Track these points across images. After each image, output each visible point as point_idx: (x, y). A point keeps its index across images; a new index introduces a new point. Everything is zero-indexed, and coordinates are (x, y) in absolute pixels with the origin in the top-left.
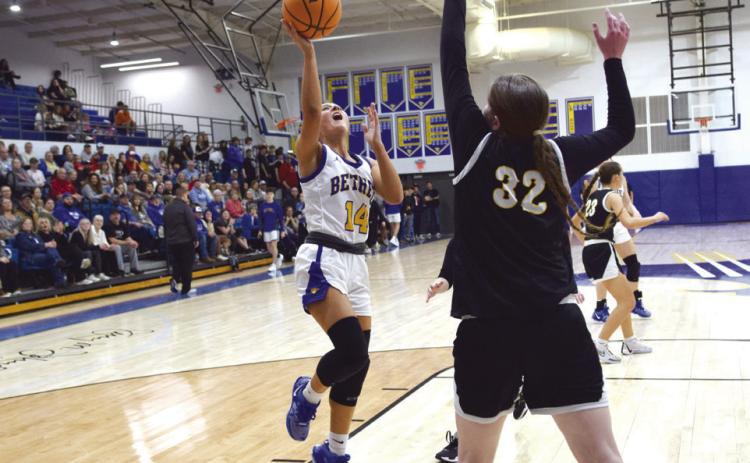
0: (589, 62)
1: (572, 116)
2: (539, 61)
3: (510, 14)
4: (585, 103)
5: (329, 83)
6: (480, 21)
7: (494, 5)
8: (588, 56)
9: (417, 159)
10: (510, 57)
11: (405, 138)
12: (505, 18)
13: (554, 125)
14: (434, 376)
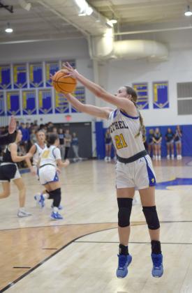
0: (165, 61)
1: (156, 91)
2: (138, 60)
3: (122, 31)
4: (164, 84)
5: (15, 69)
6: (105, 35)
7: (112, 26)
8: (165, 57)
9: (66, 114)
10: (121, 57)
11: (59, 102)
12: (119, 33)
13: (146, 97)
14: (73, 241)
